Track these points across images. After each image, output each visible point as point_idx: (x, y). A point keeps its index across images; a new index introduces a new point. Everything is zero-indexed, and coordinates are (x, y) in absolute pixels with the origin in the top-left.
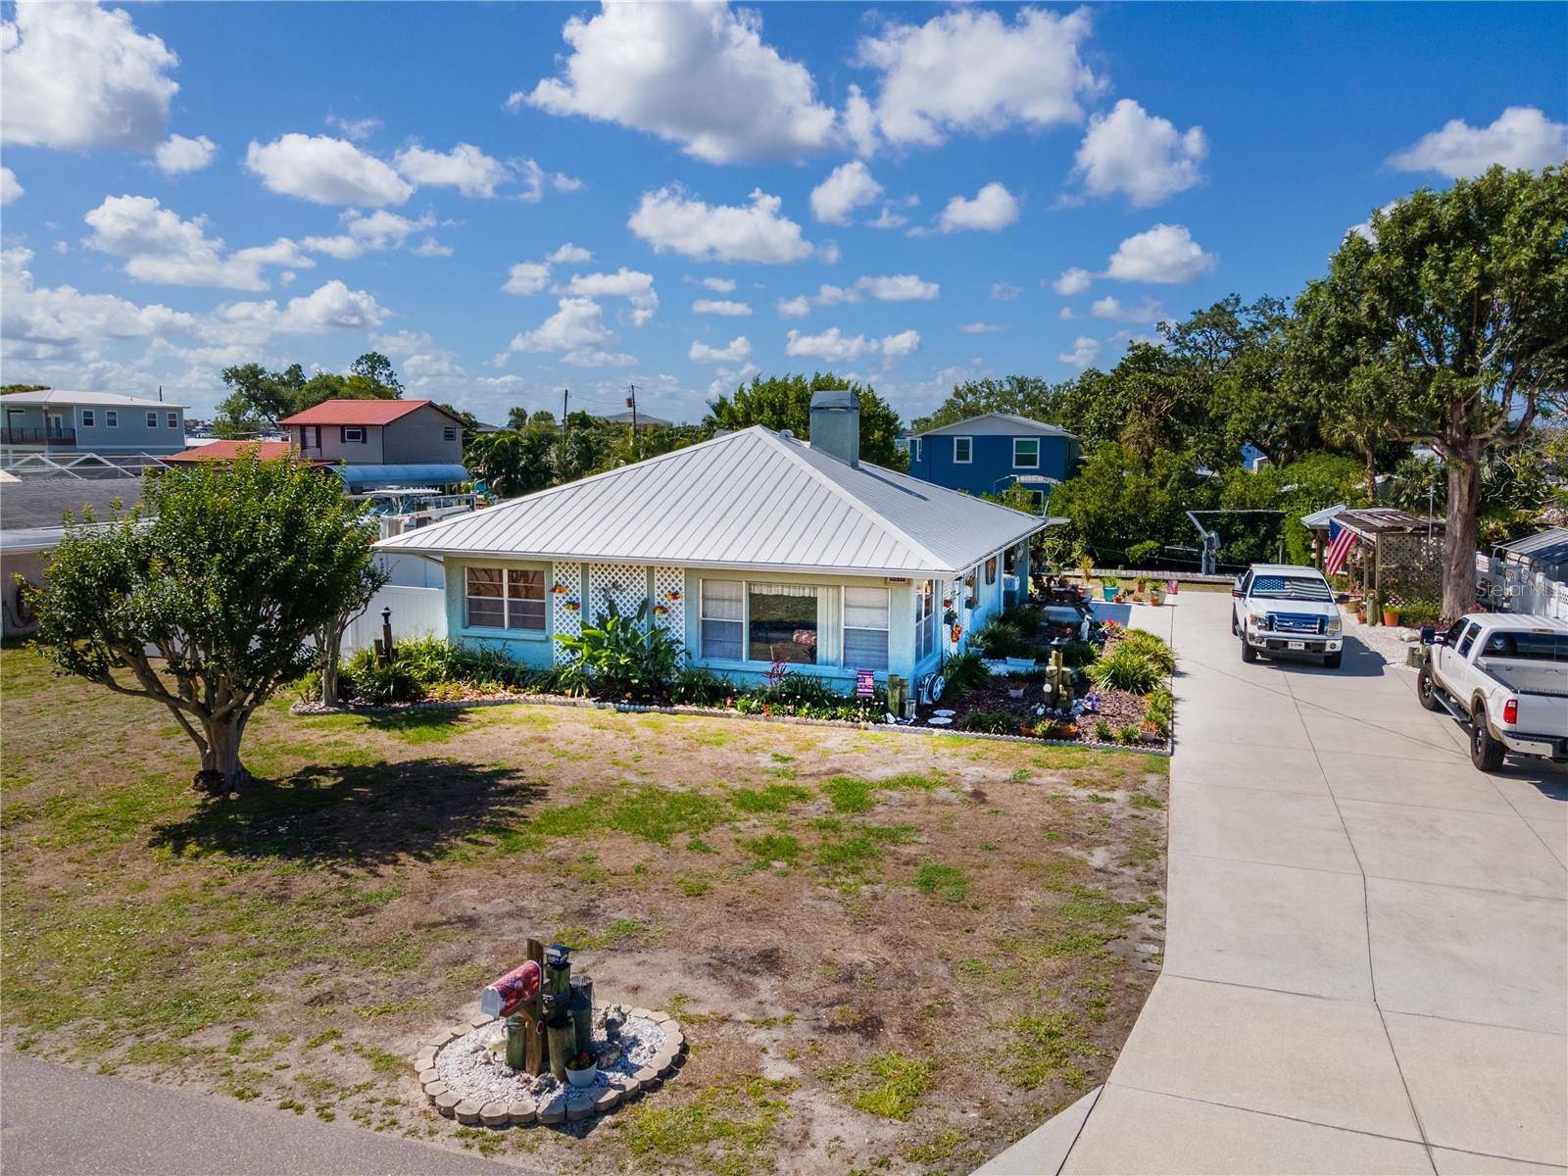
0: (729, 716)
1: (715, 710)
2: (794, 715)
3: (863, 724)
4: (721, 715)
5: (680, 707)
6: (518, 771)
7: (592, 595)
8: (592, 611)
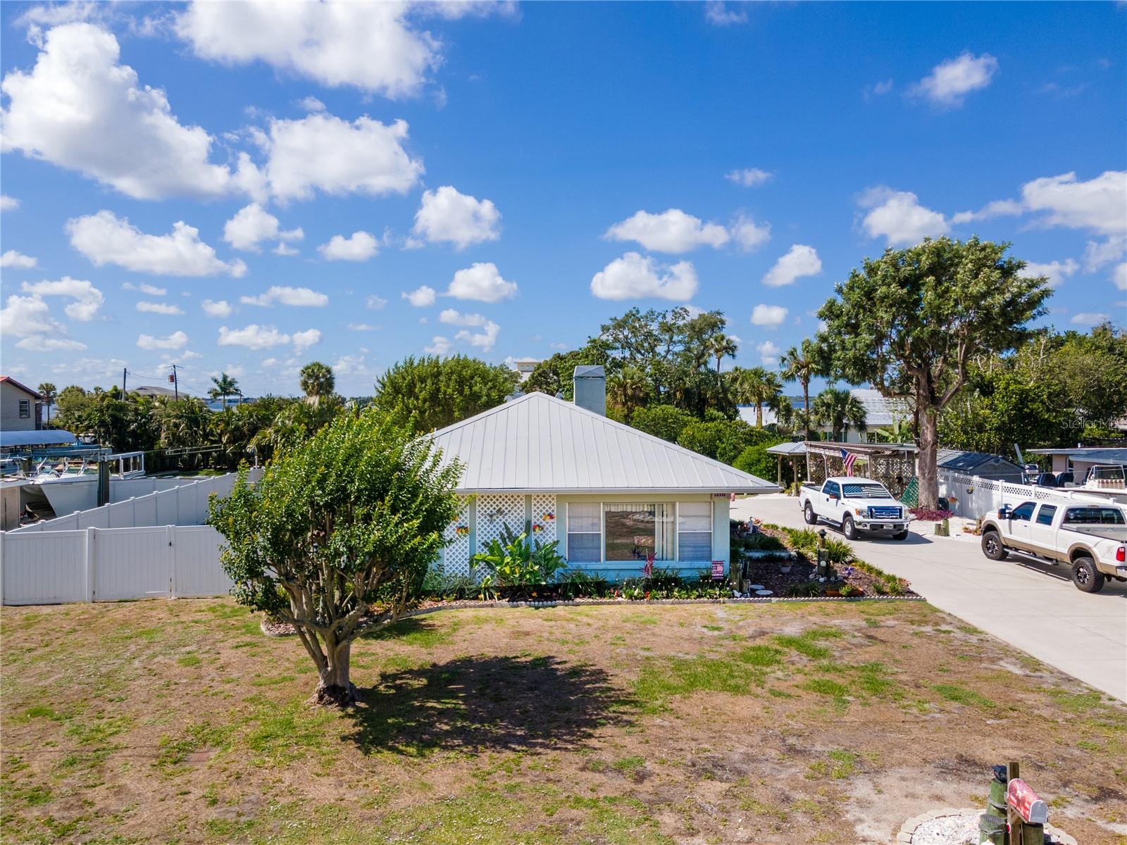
0: (619, 603)
1: (606, 600)
2: (667, 597)
3: (721, 599)
4: (613, 603)
5: (578, 600)
6: (553, 657)
7: (478, 520)
8: (478, 532)
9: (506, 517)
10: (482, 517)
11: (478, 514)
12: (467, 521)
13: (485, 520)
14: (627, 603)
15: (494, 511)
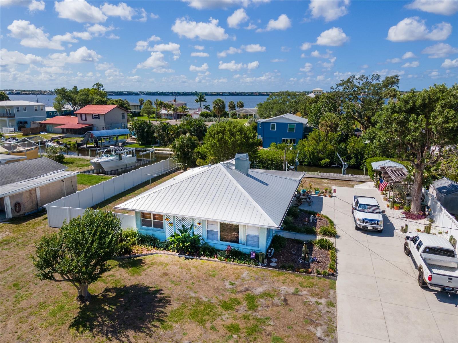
0: (216, 261)
1: (212, 259)
3: (253, 266)
4: (213, 261)
5: (202, 257)
6: (162, 290)
7: (176, 221)
8: (176, 226)
9: (185, 222)
10: (177, 221)
11: (176, 219)
12: (173, 221)
13: (178, 222)
14: (218, 262)
15: (181, 219)
